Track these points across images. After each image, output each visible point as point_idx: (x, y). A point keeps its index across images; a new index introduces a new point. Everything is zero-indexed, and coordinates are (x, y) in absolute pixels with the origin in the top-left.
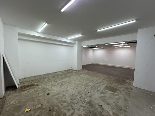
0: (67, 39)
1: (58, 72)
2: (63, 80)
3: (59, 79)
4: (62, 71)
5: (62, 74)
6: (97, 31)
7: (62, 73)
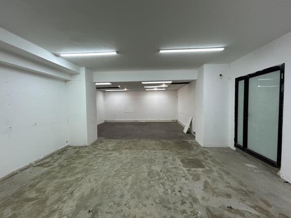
0: (57, 55)
1: (22, 170)
2: (77, 194)
3: (57, 195)
4: (36, 162)
5: (48, 173)
6: (161, 51)
7: (44, 170)
